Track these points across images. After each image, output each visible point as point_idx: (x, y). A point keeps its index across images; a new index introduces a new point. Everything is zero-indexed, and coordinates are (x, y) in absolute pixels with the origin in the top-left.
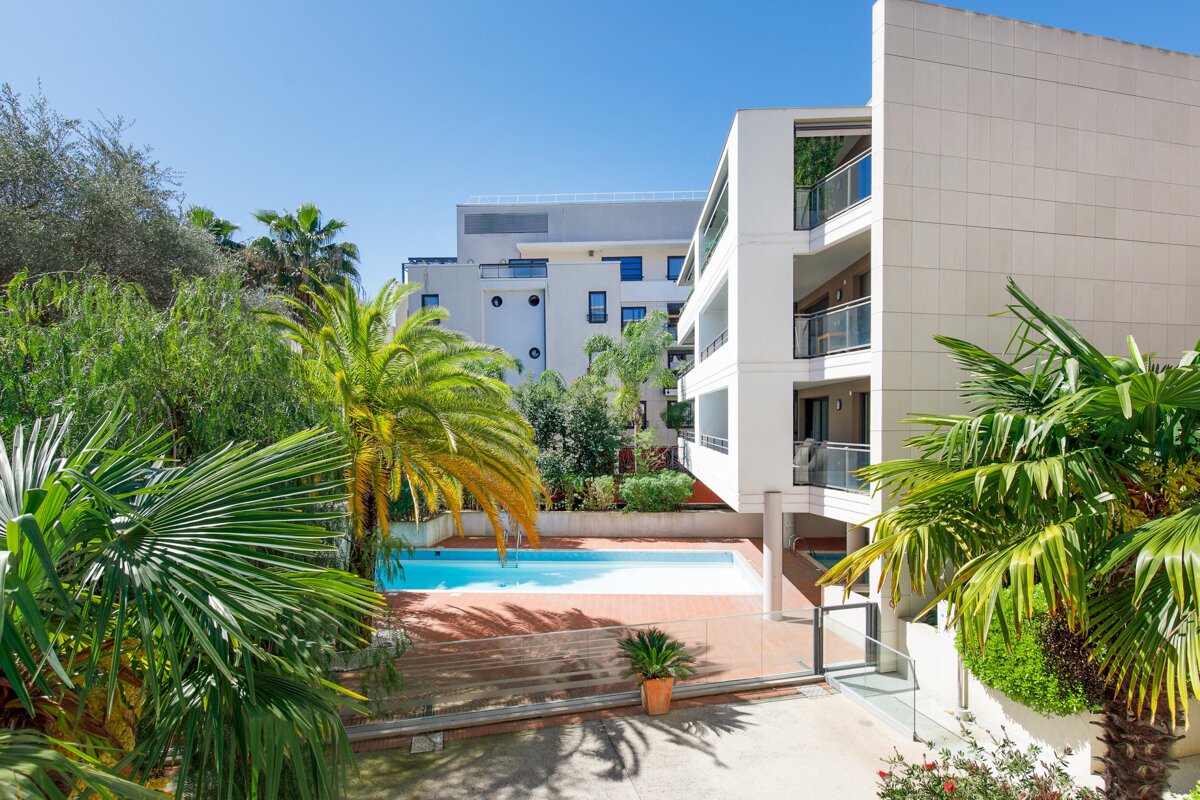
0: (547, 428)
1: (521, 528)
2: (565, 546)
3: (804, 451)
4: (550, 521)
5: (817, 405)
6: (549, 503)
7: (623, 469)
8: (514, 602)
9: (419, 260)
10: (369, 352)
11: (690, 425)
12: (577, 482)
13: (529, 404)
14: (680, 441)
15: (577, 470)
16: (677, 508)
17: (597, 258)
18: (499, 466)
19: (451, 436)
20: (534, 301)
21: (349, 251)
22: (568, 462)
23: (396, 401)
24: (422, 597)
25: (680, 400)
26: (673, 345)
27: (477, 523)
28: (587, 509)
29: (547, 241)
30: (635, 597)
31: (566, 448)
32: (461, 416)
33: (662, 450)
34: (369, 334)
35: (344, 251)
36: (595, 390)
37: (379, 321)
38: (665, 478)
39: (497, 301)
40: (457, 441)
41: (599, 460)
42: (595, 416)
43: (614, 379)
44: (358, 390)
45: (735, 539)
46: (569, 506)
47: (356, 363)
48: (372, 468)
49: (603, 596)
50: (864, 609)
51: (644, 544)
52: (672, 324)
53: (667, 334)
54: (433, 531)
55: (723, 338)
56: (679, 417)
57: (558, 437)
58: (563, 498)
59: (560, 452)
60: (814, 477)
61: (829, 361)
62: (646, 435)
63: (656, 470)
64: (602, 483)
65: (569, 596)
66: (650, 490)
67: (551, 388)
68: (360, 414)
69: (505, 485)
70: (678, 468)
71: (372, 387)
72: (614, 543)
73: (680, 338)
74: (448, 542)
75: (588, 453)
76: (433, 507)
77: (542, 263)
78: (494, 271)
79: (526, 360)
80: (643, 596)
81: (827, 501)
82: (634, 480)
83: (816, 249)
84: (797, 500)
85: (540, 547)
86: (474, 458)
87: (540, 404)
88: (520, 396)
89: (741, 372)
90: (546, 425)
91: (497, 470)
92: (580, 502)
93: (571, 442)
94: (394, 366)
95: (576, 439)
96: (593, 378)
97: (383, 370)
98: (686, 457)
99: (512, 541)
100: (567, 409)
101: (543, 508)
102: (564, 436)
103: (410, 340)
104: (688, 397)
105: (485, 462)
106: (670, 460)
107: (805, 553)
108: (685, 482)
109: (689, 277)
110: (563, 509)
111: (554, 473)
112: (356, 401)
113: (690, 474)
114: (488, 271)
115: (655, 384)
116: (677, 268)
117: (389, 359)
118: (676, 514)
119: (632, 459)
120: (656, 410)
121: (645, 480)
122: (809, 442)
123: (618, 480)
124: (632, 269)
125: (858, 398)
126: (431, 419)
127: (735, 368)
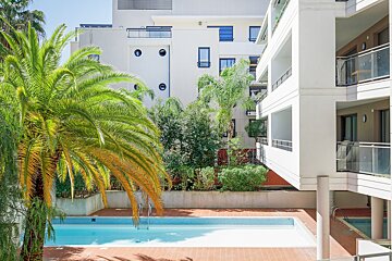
0: (170, 135)
1: (151, 201)
2: (180, 214)
3: (343, 148)
4: (171, 198)
5: (348, 120)
6: (170, 185)
7: (220, 163)
8: (144, 253)
9: (87, 26)
10: (44, 75)
11: (264, 134)
12: (190, 172)
13: (158, 119)
14: (258, 145)
15: (190, 163)
16: (257, 189)
17: (204, 26)
18: (135, 157)
19: (101, 134)
20: (163, 53)
21: (38, 16)
22: (184, 157)
23: (62, 110)
24: (80, 250)
25: (257, 118)
26: (253, 83)
27: (120, 199)
28: (195, 190)
29: (172, 14)
30: (229, 249)
31: (182, 148)
32: (110, 123)
33: (246, 150)
34: (44, 63)
35: (35, 16)
36: (202, 110)
37: (52, 52)
38: (248, 168)
39: (138, 53)
40: (105, 139)
41: (205, 157)
42: (202, 128)
43: (214, 104)
44: (34, 101)
45: (295, 210)
46: (184, 187)
47: (34, 83)
48: (42, 157)
49: (208, 248)
50: (388, 257)
51: (234, 213)
52: (252, 69)
53: (249, 74)
54: (90, 204)
55: (288, 73)
56: (257, 130)
57: (177, 141)
58: (181, 182)
59: (178, 151)
60: (351, 166)
61: (360, 88)
62: (235, 141)
63: (242, 163)
64: (206, 172)
65: (183, 249)
66: (238, 176)
67: (173, 109)
68: (34, 118)
69: (140, 171)
70: (257, 163)
71: (44, 99)
72: (214, 212)
73: (258, 78)
74: (100, 212)
75: (197, 152)
76: (90, 187)
77: (168, 29)
78: (136, 33)
79: (157, 91)
80: (235, 248)
81: (359, 182)
82: (227, 170)
83: (351, 13)
84: (339, 182)
85: (164, 215)
86: (117, 151)
87: (165, 120)
88: (152, 114)
89: (301, 95)
90: (170, 134)
91: (134, 159)
92: (192, 184)
93: (185, 145)
94: (61, 85)
95: (190, 142)
96: (201, 102)
97: (54, 87)
98: (262, 155)
99: (145, 211)
100: (183, 123)
101: (166, 189)
102: (181, 140)
103: (73, 68)
104: (263, 115)
105: (125, 153)
106: (251, 157)
107: (341, 219)
108: (262, 171)
109: (264, 37)
110: (180, 189)
111: (174, 165)
112: (31, 108)
113: (265, 166)
114: (132, 33)
115: (241, 108)
116: (256, 33)
117: (57, 80)
118: (255, 193)
119: (226, 156)
120: (242, 125)
121: (236, 170)
122: (346, 143)
123: (217, 170)
124: (226, 34)
125: (378, 113)
126: (87, 122)
127: (297, 92)
